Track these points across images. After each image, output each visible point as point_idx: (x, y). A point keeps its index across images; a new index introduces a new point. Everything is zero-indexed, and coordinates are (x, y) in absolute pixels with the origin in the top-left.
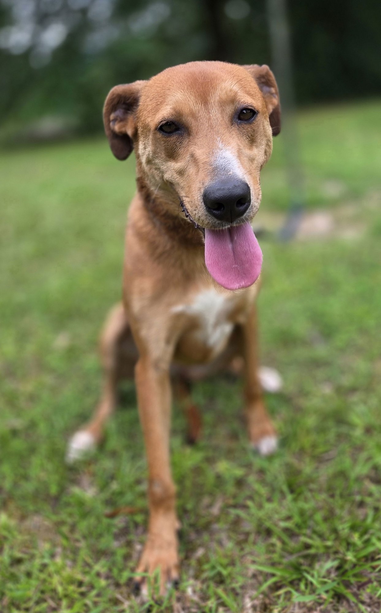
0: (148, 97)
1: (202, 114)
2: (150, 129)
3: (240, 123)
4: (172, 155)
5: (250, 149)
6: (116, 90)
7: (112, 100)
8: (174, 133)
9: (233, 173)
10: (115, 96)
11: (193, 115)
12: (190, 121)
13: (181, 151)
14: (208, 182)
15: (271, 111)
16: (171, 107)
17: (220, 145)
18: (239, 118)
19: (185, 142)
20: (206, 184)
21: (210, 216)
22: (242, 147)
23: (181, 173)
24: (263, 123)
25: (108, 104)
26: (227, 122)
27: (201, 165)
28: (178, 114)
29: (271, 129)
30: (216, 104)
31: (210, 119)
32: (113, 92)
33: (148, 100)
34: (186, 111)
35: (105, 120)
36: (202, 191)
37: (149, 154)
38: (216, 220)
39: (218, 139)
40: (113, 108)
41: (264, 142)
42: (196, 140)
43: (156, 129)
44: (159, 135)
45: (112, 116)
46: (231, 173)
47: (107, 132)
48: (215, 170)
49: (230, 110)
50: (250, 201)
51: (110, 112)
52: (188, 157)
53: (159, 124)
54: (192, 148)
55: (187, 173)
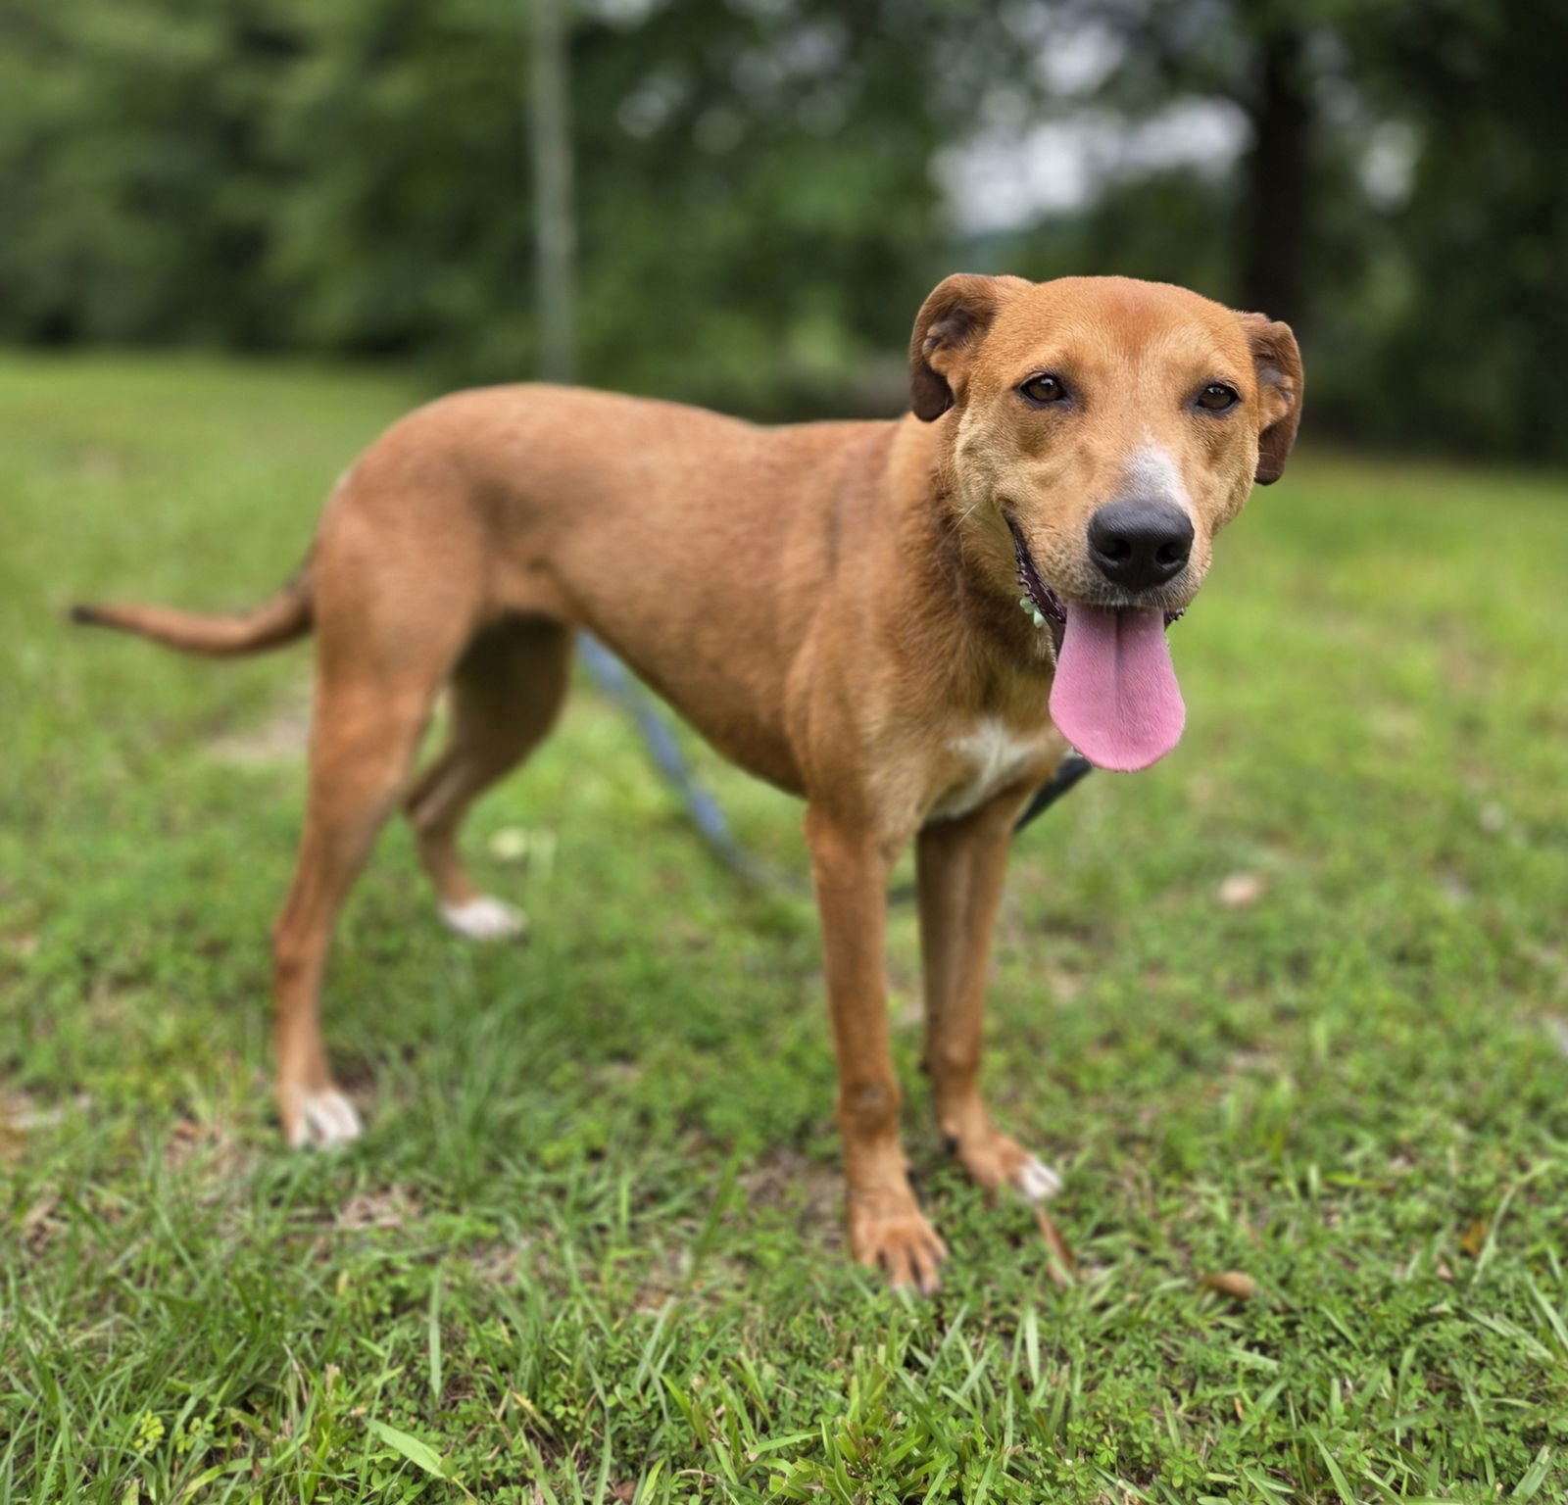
0: (1011, 324)
1: (1121, 372)
2: (999, 388)
3: (1200, 412)
4: (1032, 445)
5: (1206, 468)
6: (957, 280)
7: (943, 296)
8: (1052, 404)
9: (1166, 492)
10: (950, 290)
11: (1102, 372)
12: (1093, 384)
13: (1057, 440)
14: (1106, 498)
15: (1267, 423)
16: (1059, 347)
17: (1149, 439)
18: (1201, 404)
19: (1070, 424)
20: (1103, 501)
21: (1092, 568)
22: (1193, 455)
23: (1045, 482)
24: (1245, 431)
25: (933, 302)
26: (1171, 401)
27: (1100, 467)
28: (1072, 363)
29: (1257, 454)
30: (1158, 361)
31: (1135, 387)
32: (950, 282)
33: (1010, 329)
34: (1090, 361)
35: (915, 331)
36: (1090, 513)
37: (977, 436)
38: (1103, 578)
39: (1147, 427)
40: (942, 313)
41: (1235, 471)
42: (1097, 422)
43: (1015, 388)
44: (1016, 401)
45: (932, 331)
46: (1162, 491)
47: (912, 358)
48: (1126, 481)
49: (1182, 383)
50: (1185, 558)
51: (930, 320)
52: (1070, 454)
53: (1025, 378)
54: (1083, 437)
55: (1060, 482)
